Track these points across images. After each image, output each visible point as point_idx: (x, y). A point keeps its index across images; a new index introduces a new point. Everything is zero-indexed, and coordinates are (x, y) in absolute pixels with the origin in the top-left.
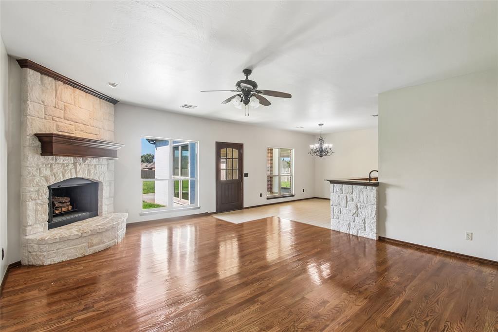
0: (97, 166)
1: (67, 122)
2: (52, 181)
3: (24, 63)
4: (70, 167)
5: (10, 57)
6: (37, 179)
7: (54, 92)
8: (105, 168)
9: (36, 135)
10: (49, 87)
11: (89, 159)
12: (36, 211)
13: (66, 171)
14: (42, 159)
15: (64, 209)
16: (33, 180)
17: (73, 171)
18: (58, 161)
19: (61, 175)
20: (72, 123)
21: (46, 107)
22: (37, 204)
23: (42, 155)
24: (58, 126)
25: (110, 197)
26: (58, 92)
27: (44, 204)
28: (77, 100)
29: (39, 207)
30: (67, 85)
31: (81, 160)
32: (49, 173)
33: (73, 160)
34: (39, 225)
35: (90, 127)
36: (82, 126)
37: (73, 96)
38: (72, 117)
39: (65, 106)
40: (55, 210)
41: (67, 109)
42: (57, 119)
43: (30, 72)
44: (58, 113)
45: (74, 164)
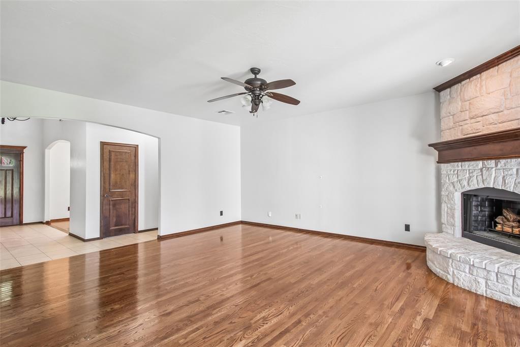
1: (473, 121)
6: (447, 184)
7: (459, 96)
10: (455, 96)
12: (447, 213)
16: (444, 184)
18: (463, 168)
20: (478, 119)
21: (453, 116)
22: (447, 206)
24: (462, 130)
26: (462, 94)
27: (452, 209)
28: (484, 87)
29: (449, 210)
30: (471, 79)
31: (492, 163)
32: (456, 180)
33: (480, 164)
34: (449, 227)
35: (506, 112)
36: (492, 116)
37: (478, 85)
38: (477, 113)
39: (470, 103)
40: (496, 226)
41: (471, 106)
42: (463, 123)
43: (442, 94)
44: (463, 116)
45: (481, 170)
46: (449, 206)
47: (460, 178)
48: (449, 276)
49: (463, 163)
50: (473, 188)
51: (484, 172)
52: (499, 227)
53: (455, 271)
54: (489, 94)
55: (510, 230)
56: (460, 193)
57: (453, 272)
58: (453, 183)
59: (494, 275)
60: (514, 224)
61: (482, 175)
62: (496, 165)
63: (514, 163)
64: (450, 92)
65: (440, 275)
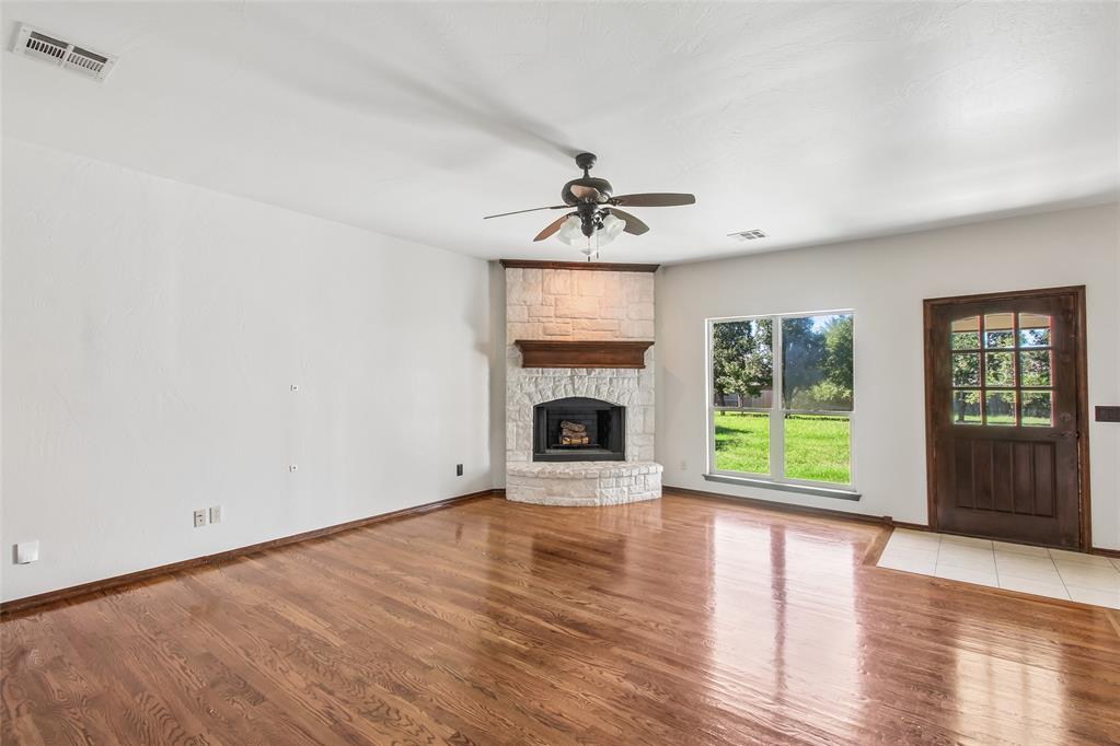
0: (615, 381)
1: (559, 320)
2: (538, 400)
3: (507, 264)
4: (563, 382)
5: (492, 263)
6: (518, 396)
7: (541, 285)
8: (633, 383)
9: (517, 342)
10: (533, 281)
11: (597, 370)
12: (518, 434)
13: (557, 387)
14: (524, 372)
15: (576, 441)
16: (513, 396)
17: (569, 387)
18: (546, 374)
19: (550, 393)
20: (569, 320)
21: (529, 307)
22: (517, 426)
23: (524, 366)
24: (545, 328)
25: (644, 432)
26: (545, 284)
28: (576, 287)
29: (521, 431)
31: (585, 371)
32: (533, 389)
33: (570, 371)
34: (521, 452)
35: (599, 320)
36: (586, 321)
37: (569, 282)
38: (565, 312)
39: (556, 299)
40: (564, 440)
41: (558, 303)
42: (544, 320)
43: (509, 271)
44: (546, 311)
45: (572, 378)
46: (521, 424)
47: (540, 387)
48: (596, 497)
49: (545, 369)
51: (575, 381)
52: (567, 441)
53: (603, 491)
54: (581, 296)
56: (532, 407)
57: (601, 493)
58: (529, 394)
60: (583, 434)
61: (573, 384)
62: (589, 374)
63: (608, 373)
64: (524, 275)
65: (583, 504)
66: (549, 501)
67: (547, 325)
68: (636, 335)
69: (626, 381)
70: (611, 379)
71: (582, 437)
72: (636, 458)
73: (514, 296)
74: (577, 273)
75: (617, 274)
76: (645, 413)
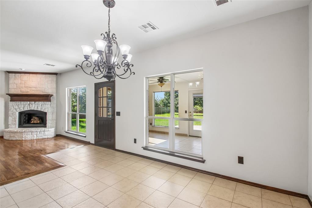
0: (43, 105)
1: (26, 88)
2: (19, 111)
3: (9, 72)
4: (26, 106)
5: (5, 72)
6: (12, 109)
7: (20, 78)
8: (49, 106)
10: (17, 77)
11: (37, 102)
13: (24, 107)
14: (14, 103)
16: (10, 109)
18: (21, 103)
19: (22, 109)
20: (29, 88)
21: (16, 84)
22: (12, 118)
24: (21, 90)
27: (15, 118)
28: (31, 79)
29: (13, 119)
30: (26, 74)
31: (33, 102)
32: (17, 107)
33: (29, 102)
34: (13, 125)
35: (38, 88)
36: (34, 88)
37: (29, 77)
38: (27, 86)
39: (25, 82)
40: (31, 122)
41: (25, 83)
42: (21, 88)
43: (10, 74)
44: (21, 85)
45: (29, 104)
46: (13, 117)
47: (19, 107)
48: (23, 138)
49: (21, 102)
50: (25, 110)
51: (30, 105)
52: (32, 122)
53: (26, 136)
54: (33, 81)
55: (36, 122)
56: (18, 113)
57: (25, 136)
58: (16, 109)
59: (39, 132)
60: (38, 120)
61: (29, 106)
62: (35, 103)
63: (41, 103)
64: (15, 75)
65: (19, 140)
66: (11, 139)
67: (22, 89)
68: (50, 92)
69: (46, 105)
70: (42, 105)
71: (37, 121)
72: (50, 127)
73: (11, 81)
74: (31, 75)
75: (44, 75)
76: (52, 114)
